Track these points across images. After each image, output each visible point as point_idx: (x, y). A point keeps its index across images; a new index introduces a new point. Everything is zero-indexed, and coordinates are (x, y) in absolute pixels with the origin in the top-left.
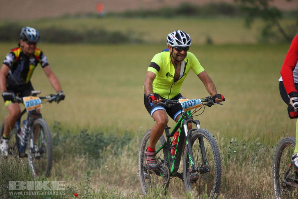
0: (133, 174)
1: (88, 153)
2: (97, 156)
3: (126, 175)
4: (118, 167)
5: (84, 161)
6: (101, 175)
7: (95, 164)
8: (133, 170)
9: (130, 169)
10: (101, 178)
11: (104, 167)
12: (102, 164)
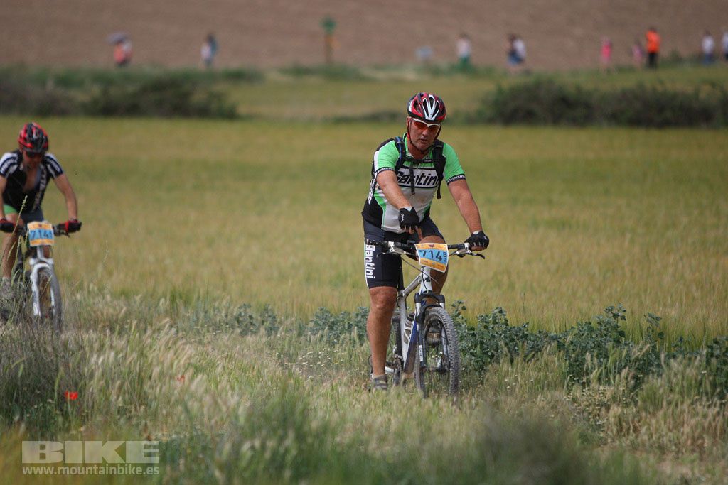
5: (718, 413)
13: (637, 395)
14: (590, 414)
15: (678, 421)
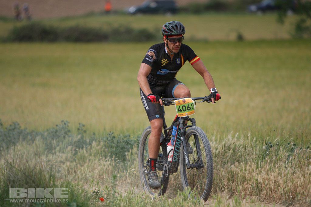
1: (114, 156)
2: (124, 159)
5: (110, 164)
6: (128, 178)
7: (122, 167)
10: (128, 181)
11: (131, 171)
12: (129, 167)
13: (76, 157)
14: (56, 166)
15: (93, 168)
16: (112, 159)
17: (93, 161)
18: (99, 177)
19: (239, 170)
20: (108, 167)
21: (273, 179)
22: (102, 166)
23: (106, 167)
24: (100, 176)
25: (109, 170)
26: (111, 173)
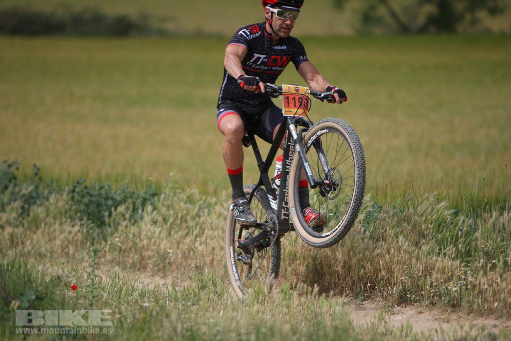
0: (162, 253)
1: (85, 218)
2: (101, 224)
3: (150, 253)
4: (138, 241)
5: (79, 231)
6: (108, 254)
7: (98, 236)
8: (162, 246)
9: (157, 243)
10: (108, 259)
11: (113, 241)
12: (109, 235)
13: (24, 219)
15: (52, 236)
16: (83, 222)
17: (51, 225)
18: (61, 252)
19: (287, 243)
20: (76, 234)
21: (341, 256)
22: (66, 234)
23: (72, 235)
24: (63, 249)
25: (77, 240)
26: (81, 244)
